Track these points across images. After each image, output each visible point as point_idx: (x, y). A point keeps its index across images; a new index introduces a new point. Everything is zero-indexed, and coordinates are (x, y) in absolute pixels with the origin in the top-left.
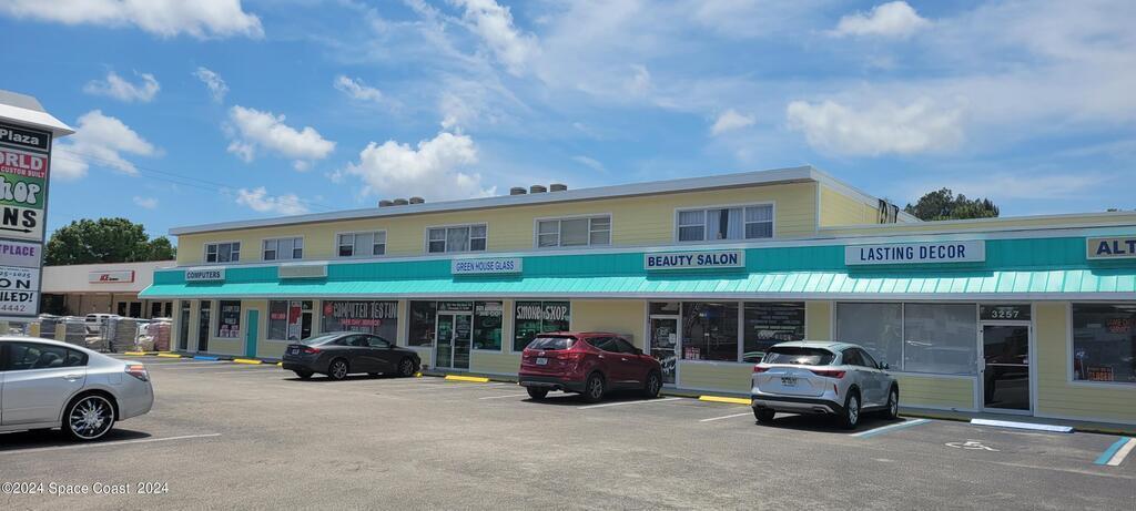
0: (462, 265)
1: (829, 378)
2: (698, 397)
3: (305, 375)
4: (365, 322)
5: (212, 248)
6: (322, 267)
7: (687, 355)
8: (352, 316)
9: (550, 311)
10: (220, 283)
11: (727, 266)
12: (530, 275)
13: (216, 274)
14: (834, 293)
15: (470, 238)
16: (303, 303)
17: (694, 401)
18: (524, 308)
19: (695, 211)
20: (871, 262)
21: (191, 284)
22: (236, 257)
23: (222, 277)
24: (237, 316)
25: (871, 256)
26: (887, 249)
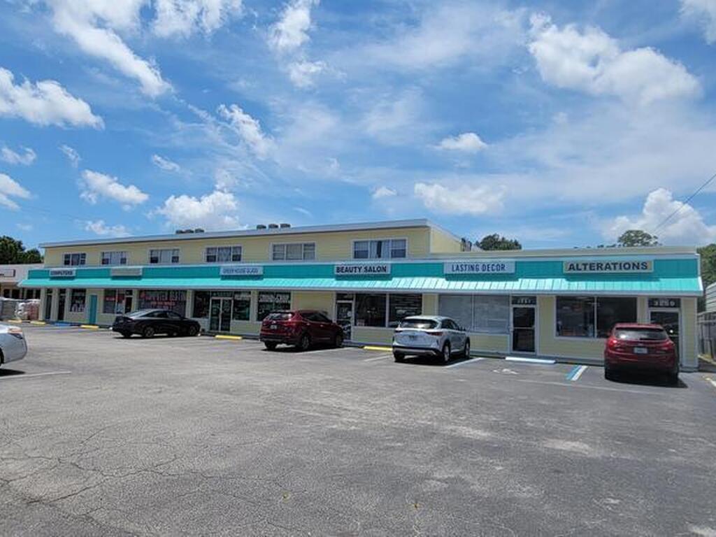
0: (227, 270)
1: (434, 336)
2: (362, 347)
3: (127, 336)
4: (166, 303)
5: (67, 256)
6: (139, 269)
7: (358, 324)
8: (158, 299)
9: (279, 298)
10: (72, 278)
11: (381, 273)
12: (267, 277)
13: (71, 272)
14: (437, 289)
15: (232, 254)
16: (127, 291)
17: (361, 350)
18: (263, 296)
19: (364, 242)
20: (457, 272)
21: (53, 278)
22: (83, 263)
23: (74, 274)
24: (83, 299)
25: (457, 269)
26: (466, 265)
